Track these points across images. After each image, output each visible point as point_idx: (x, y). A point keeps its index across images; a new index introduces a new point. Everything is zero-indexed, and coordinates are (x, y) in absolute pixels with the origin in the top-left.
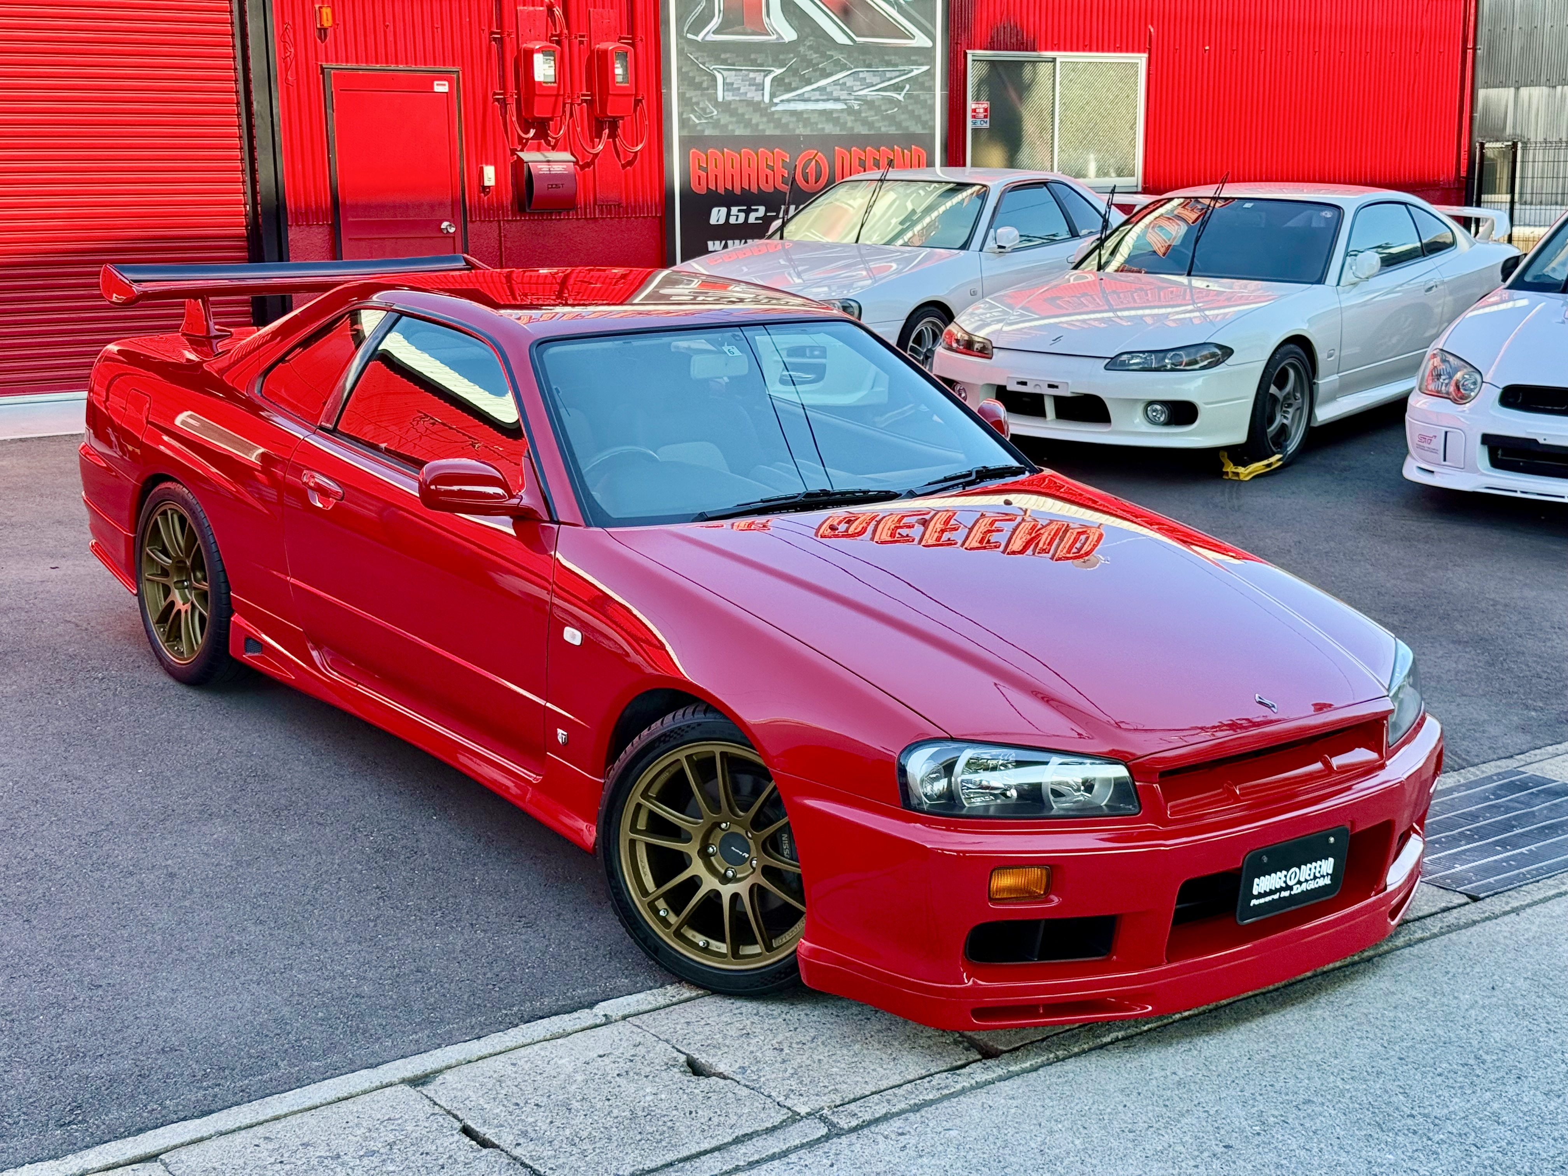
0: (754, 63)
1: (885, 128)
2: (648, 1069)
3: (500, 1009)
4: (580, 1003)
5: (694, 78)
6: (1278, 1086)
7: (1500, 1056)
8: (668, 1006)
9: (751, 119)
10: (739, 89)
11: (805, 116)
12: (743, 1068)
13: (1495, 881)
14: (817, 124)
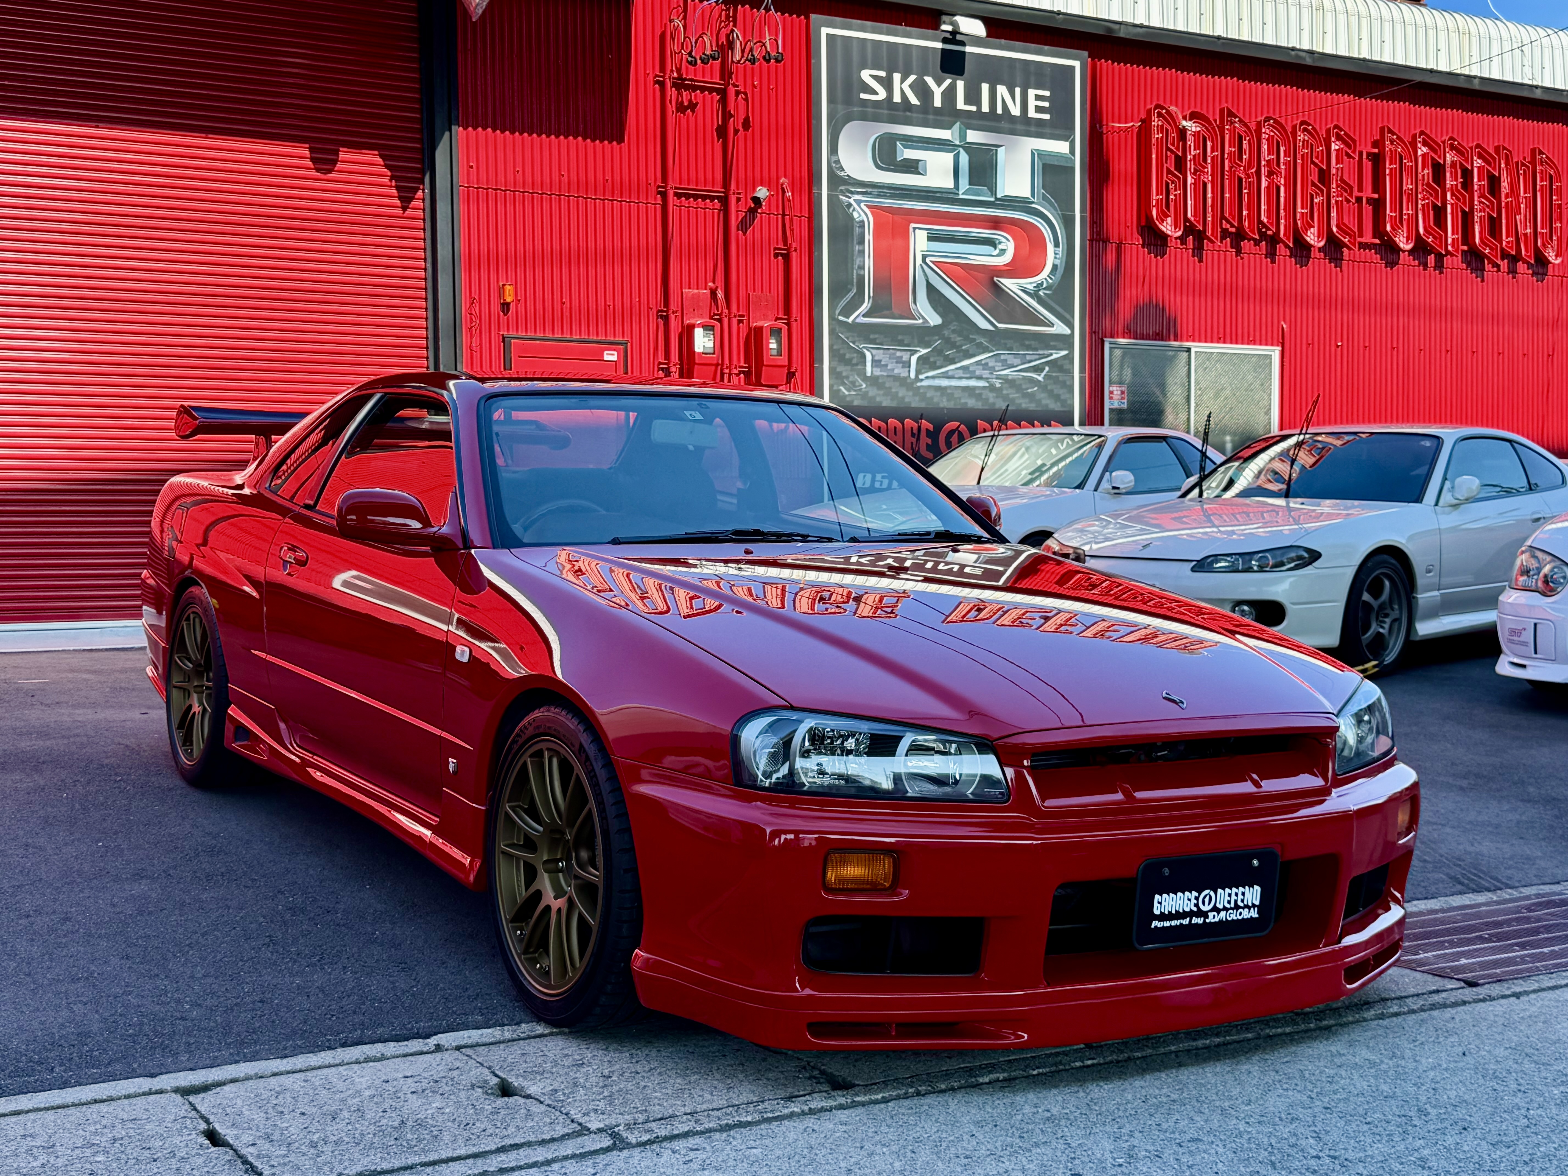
0: (901, 343)
1: (1025, 404)
2: (447, 1089)
3: (326, 1035)
4: (418, 1033)
5: (845, 355)
6: (1165, 1126)
7: (1449, 1110)
8: (514, 1040)
9: (897, 393)
10: (886, 365)
11: (949, 391)
12: (556, 1090)
13: (1503, 972)
14: (960, 398)
